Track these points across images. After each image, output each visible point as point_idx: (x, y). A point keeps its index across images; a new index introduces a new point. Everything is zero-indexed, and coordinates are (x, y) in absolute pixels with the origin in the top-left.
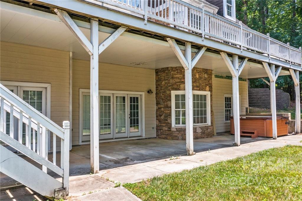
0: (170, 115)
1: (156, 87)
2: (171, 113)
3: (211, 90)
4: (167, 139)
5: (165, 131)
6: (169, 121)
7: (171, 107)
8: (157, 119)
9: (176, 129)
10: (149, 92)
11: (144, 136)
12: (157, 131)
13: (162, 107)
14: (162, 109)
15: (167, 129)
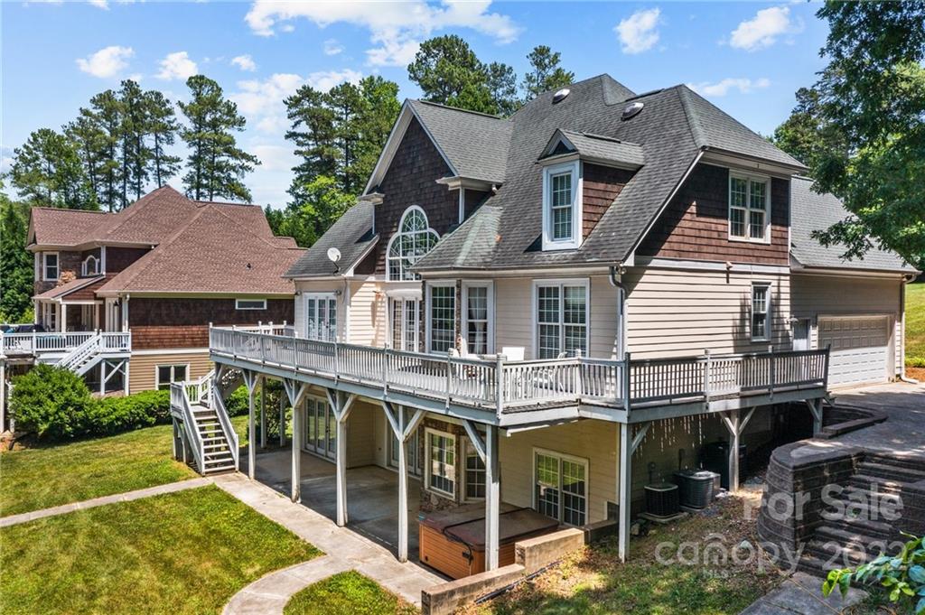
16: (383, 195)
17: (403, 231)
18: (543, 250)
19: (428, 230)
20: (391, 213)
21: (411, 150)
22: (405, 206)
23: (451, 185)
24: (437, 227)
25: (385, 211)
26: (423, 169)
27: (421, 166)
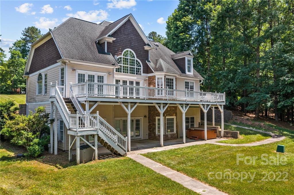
0: (155, 128)
1: (149, 114)
2: (155, 127)
3: (176, 116)
4: (154, 140)
5: (153, 136)
6: (155, 131)
7: (155, 125)
8: (149, 130)
9: (158, 135)
10: (145, 116)
11: (142, 139)
12: (149, 136)
13: (151, 124)
14: (152, 125)
15: (153, 135)
17: (123, 56)
18: (187, 73)
19: (136, 59)
20: (117, 48)
21: (128, 30)
22: (125, 48)
23: (146, 48)
24: (139, 59)
25: (113, 46)
26: (134, 39)
27: (132, 37)
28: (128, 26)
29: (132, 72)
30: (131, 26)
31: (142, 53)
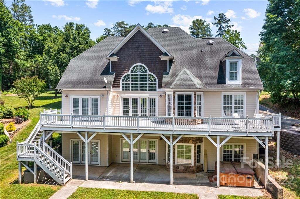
11: (157, 163)
16: (118, 58)
17: (131, 72)
18: (227, 83)
19: (148, 73)
20: (124, 65)
21: (137, 43)
22: (133, 63)
23: (163, 58)
24: (154, 73)
25: (119, 64)
26: (145, 51)
27: (143, 50)
28: (138, 38)
29: (143, 88)
30: (141, 37)
31: (157, 65)
